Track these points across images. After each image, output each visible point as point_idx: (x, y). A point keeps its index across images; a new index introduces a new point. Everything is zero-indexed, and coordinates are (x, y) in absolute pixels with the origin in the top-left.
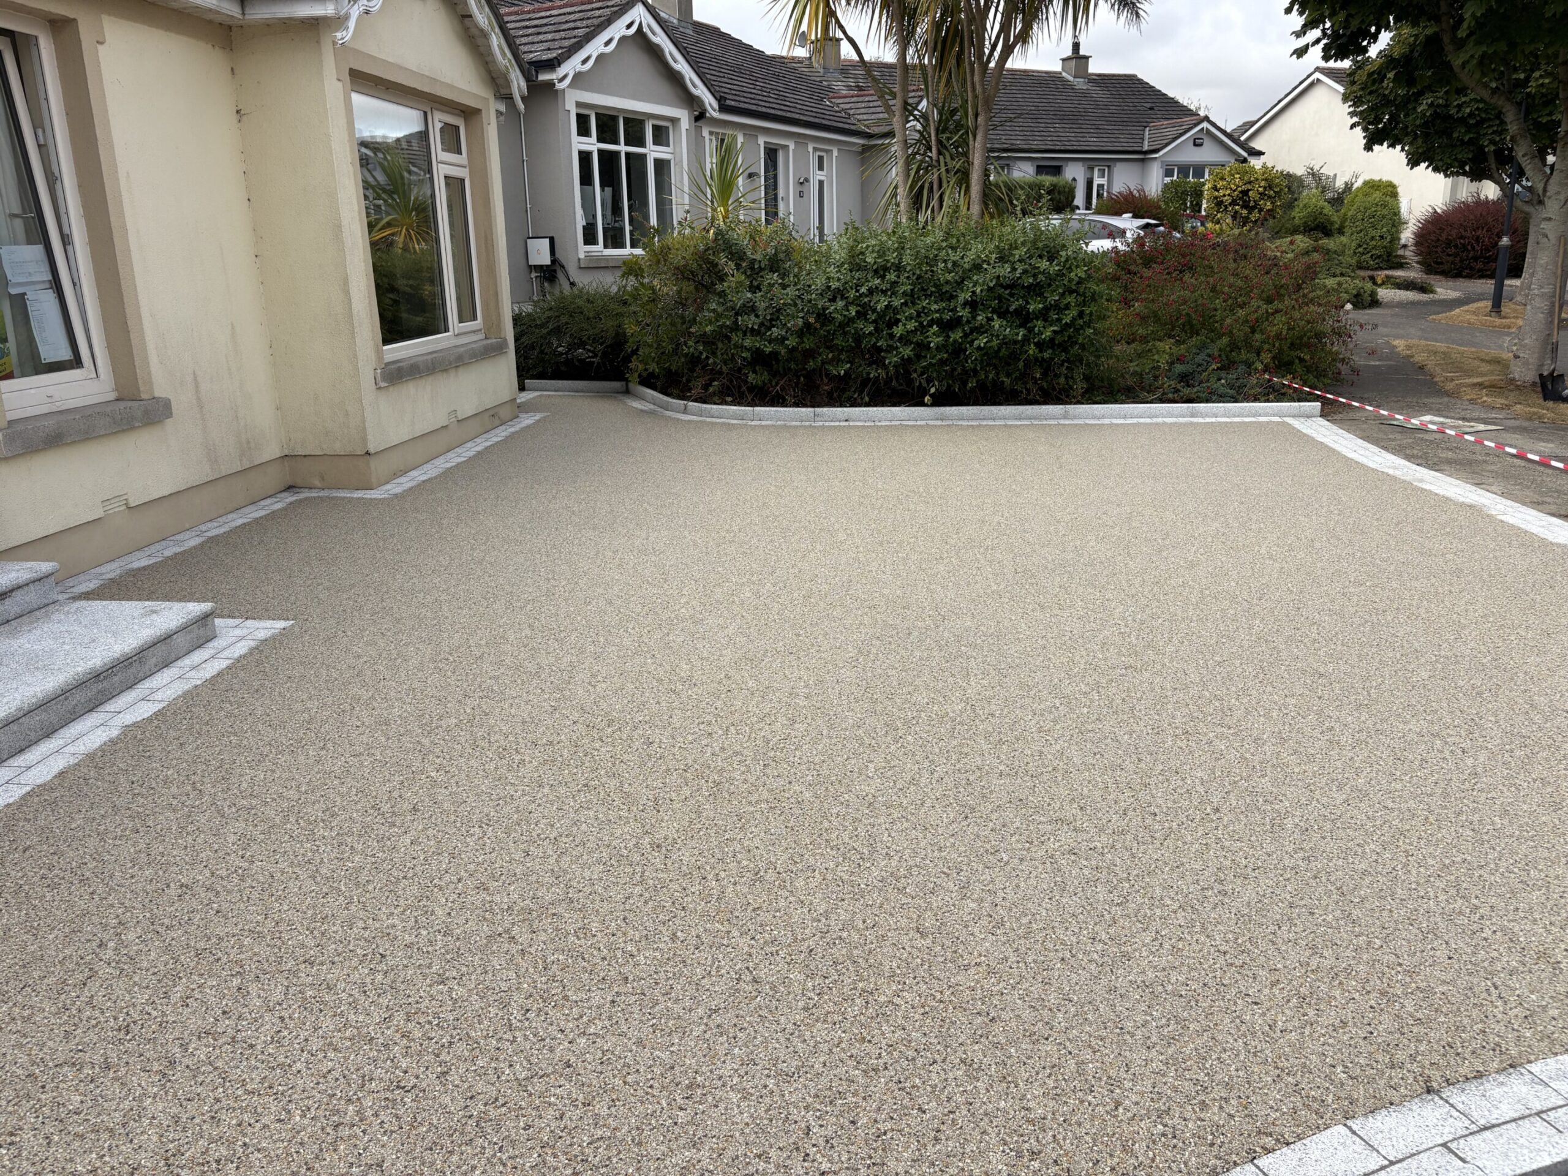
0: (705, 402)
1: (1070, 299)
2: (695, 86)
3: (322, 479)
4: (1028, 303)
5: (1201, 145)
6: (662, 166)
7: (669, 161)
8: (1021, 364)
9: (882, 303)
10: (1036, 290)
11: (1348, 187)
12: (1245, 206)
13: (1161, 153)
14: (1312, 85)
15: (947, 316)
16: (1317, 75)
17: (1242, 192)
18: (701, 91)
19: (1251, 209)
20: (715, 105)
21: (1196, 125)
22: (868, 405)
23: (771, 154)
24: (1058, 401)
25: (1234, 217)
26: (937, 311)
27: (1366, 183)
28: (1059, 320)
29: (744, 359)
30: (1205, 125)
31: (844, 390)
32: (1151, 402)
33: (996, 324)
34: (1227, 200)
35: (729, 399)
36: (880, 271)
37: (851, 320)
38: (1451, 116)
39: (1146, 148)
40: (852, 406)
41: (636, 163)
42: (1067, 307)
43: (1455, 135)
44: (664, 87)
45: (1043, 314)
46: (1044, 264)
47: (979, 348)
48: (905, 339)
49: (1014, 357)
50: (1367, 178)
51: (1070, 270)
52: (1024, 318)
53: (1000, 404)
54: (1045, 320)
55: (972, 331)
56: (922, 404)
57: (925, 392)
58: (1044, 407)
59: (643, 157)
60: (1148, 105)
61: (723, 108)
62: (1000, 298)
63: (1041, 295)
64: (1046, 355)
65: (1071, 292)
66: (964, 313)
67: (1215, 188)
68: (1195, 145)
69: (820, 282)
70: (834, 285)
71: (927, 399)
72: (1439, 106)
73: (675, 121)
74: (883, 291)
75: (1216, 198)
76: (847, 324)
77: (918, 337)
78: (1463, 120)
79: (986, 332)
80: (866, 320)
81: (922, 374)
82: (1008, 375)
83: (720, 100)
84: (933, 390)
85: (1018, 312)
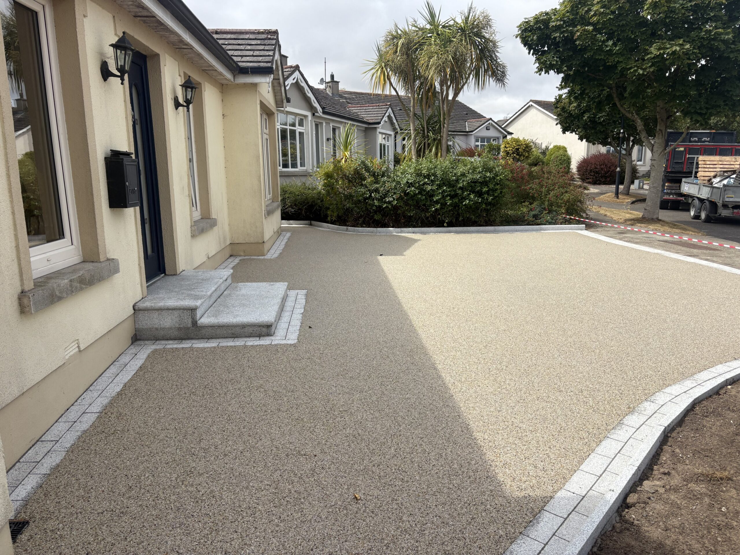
0: (355, 227)
1: (498, 187)
2: (315, 103)
3: (244, 252)
4: (481, 188)
5: (489, 129)
6: (301, 134)
7: (303, 133)
8: (479, 211)
9: (429, 188)
10: (485, 183)
11: (547, 148)
12: (518, 154)
13: (474, 132)
14: (529, 107)
15: (453, 193)
16: (531, 103)
17: (516, 149)
18: (316, 105)
19: (520, 156)
20: (321, 110)
21: (487, 121)
22: (419, 227)
23: (334, 130)
24: (491, 225)
25: (513, 159)
26: (449, 191)
27: (555, 147)
28: (493, 195)
29: (374, 210)
30: (490, 121)
31: (409, 222)
32: (524, 225)
33: (472, 196)
34: (511, 152)
35: (365, 225)
36: (428, 176)
37: (415, 195)
38: (596, 122)
39: (467, 130)
40: (413, 227)
41: (293, 132)
42: (496, 190)
43: (598, 129)
44: (303, 104)
45: (488, 193)
46: (488, 174)
47: (465, 204)
48: (437, 202)
49: (477, 208)
50: (555, 145)
51: (497, 176)
52: (480, 194)
53: (469, 226)
54: (488, 195)
55: (462, 199)
56: (444, 226)
57: (444, 222)
58: (487, 227)
59: (295, 131)
60: (465, 113)
61: (324, 113)
62: (471, 186)
63: (487, 185)
64: (489, 207)
65: (498, 184)
66: (460, 192)
67: (505, 147)
68: (487, 129)
69: (405, 181)
70: (410, 181)
71: (445, 224)
72: (591, 117)
73: (306, 116)
74: (428, 184)
75: (506, 151)
76: (414, 196)
77: (442, 201)
78: (600, 123)
79: (467, 199)
80: (422, 195)
81: (443, 215)
82: (474, 215)
83: (323, 108)
84: (447, 221)
85: (478, 192)
